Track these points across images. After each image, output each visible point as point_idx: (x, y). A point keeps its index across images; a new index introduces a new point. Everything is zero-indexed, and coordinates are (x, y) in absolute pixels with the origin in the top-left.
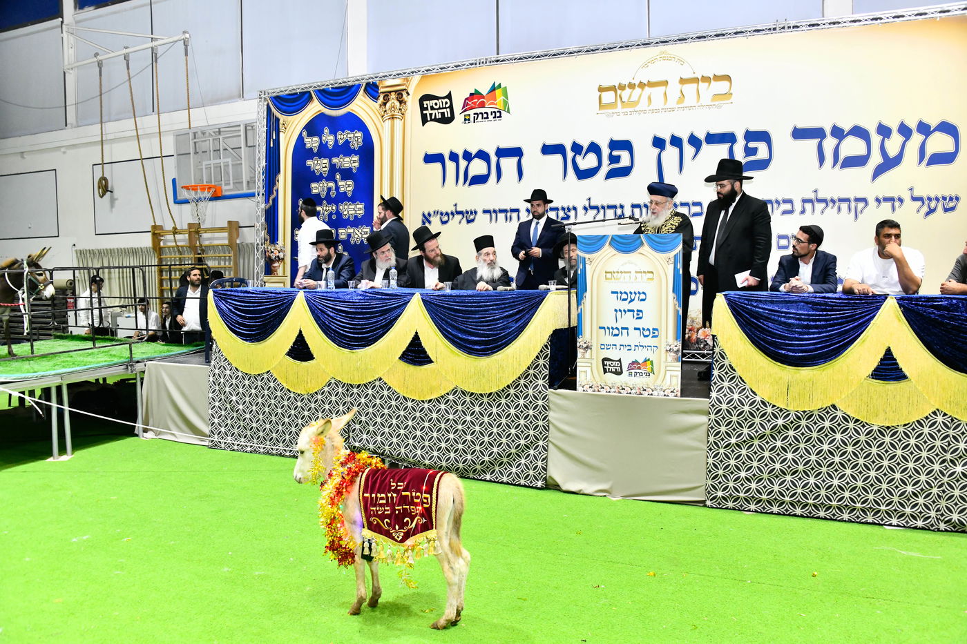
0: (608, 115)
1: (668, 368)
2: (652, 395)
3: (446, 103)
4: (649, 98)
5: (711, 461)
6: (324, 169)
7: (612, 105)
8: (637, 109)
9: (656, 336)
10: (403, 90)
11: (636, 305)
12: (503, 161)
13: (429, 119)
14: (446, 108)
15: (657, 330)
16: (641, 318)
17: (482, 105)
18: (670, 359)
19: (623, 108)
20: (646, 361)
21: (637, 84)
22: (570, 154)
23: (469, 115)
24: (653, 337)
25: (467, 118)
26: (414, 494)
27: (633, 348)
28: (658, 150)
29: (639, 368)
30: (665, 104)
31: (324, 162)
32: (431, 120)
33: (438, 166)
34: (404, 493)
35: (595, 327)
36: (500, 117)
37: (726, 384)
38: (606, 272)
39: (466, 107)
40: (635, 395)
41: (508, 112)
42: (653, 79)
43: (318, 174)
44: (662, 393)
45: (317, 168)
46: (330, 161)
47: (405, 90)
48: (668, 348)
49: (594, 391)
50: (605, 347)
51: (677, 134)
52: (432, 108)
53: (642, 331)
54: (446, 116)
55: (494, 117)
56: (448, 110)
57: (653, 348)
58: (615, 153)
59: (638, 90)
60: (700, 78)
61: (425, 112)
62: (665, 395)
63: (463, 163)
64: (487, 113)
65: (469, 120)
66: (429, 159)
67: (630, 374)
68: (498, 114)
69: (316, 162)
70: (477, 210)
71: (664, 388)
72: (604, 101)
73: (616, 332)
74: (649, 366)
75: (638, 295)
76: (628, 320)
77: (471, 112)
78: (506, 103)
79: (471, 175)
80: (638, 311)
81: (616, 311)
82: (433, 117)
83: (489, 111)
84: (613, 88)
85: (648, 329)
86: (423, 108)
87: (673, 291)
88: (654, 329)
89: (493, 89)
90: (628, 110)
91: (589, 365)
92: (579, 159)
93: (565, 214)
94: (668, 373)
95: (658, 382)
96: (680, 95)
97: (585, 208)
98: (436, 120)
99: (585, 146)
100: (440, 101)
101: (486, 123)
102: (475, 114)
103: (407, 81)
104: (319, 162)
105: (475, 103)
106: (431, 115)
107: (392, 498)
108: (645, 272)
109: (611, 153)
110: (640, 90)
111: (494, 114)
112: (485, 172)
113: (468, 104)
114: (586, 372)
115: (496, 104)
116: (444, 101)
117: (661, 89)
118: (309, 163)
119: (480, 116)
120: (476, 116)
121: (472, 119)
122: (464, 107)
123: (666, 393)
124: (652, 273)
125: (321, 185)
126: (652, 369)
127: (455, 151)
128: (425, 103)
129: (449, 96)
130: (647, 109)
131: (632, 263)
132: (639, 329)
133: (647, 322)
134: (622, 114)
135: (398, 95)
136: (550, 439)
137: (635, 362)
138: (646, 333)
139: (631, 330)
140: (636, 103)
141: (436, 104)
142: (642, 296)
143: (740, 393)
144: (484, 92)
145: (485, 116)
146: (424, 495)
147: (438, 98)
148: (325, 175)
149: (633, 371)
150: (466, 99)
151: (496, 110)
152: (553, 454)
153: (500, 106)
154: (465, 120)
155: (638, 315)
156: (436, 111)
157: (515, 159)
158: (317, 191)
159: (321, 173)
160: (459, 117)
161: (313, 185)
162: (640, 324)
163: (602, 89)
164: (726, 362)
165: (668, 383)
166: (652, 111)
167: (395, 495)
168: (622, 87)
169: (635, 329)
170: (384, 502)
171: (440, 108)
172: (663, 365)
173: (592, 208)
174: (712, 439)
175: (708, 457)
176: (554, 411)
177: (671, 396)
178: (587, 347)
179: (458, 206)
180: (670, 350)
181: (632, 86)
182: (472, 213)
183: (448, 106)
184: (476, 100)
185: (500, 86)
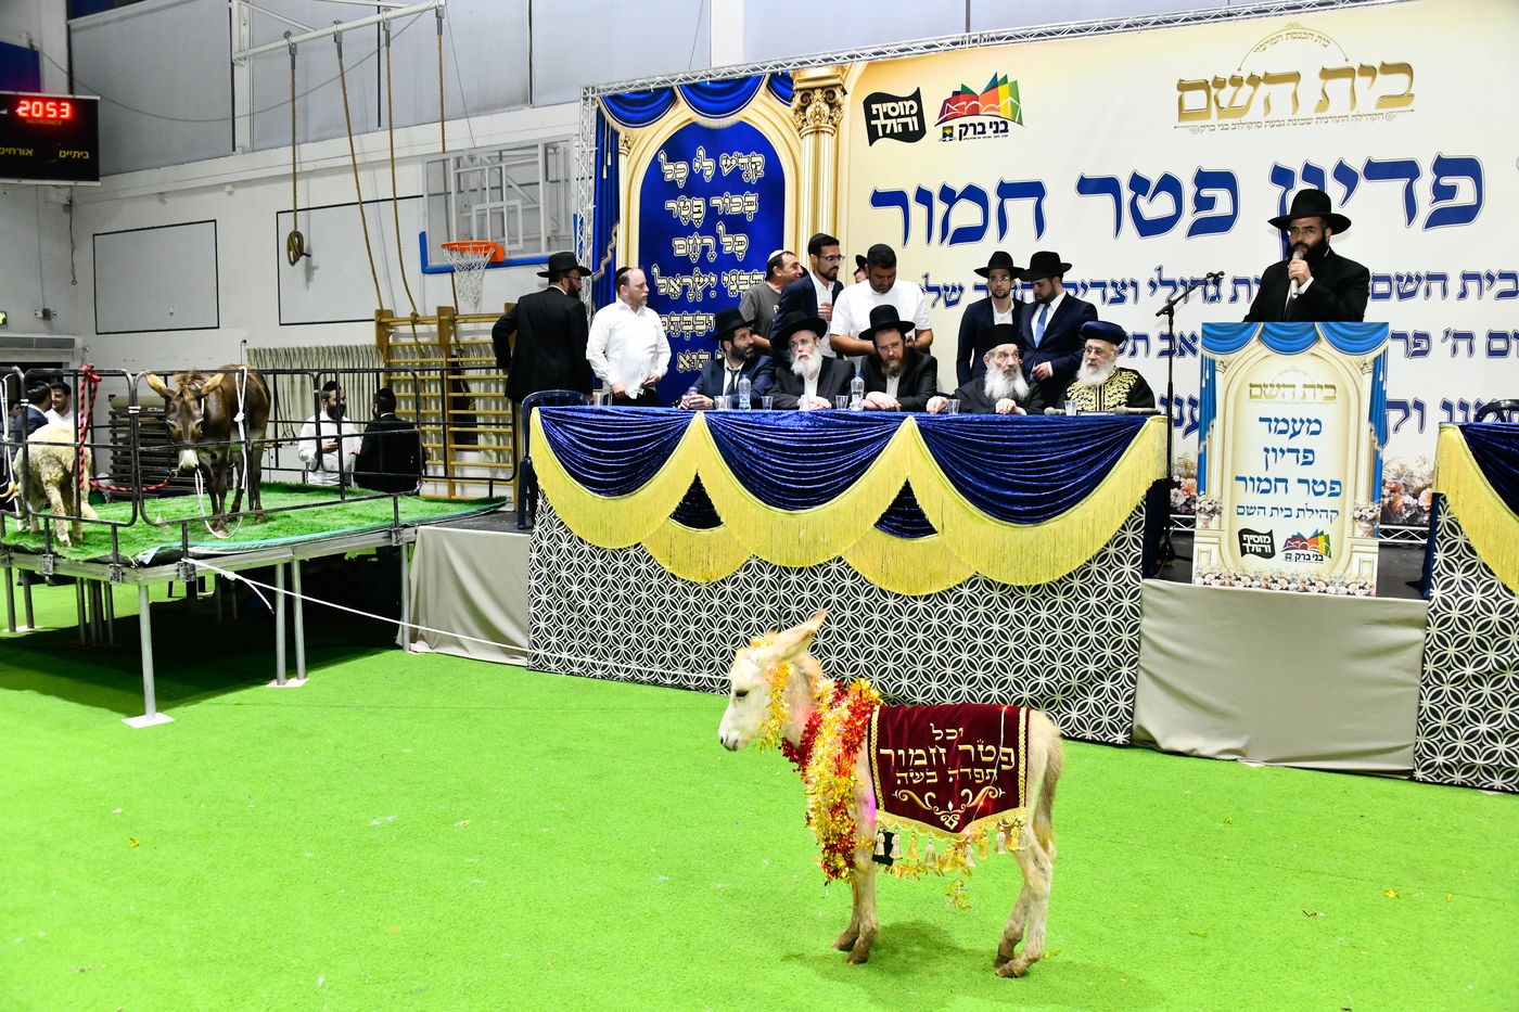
0: (1195, 130)
1: (1356, 548)
2: (1325, 592)
3: (911, 107)
4: (1267, 102)
5: (1426, 704)
6: (696, 216)
7: (1201, 114)
8: (1245, 119)
9: (1337, 494)
10: (835, 86)
11: (1302, 442)
12: (1010, 204)
13: (881, 134)
14: (910, 115)
15: (1338, 483)
16: (1311, 463)
17: (975, 111)
18: (1359, 533)
19: (1220, 117)
20: (1316, 535)
21: (1245, 79)
22: (1127, 195)
23: (952, 128)
24: (1331, 495)
25: (948, 132)
26: (981, 748)
27: (1295, 513)
28: (1280, 190)
29: (1304, 547)
30: (1295, 111)
31: (696, 203)
32: (885, 135)
33: (897, 211)
34: (961, 747)
35: (1228, 478)
36: (1006, 130)
37: (1458, 576)
38: (1251, 386)
39: (946, 113)
40: (1295, 592)
41: (1020, 123)
42: (1273, 71)
43: (685, 224)
44: (1344, 589)
45: (684, 213)
46: (707, 202)
47: (839, 85)
48: (1357, 514)
49: (1223, 584)
50: (1243, 510)
51: (1316, 162)
52: (887, 116)
53: (1311, 484)
54: (911, 129)
55: (996, 132)
56: (915, 119)
57: (1329, 513)
58: (1206, 193)
59: (1246, 89)
60: (1356, 68)
61: (873, 122)
62: (1348, 593)
63: (940, 208)
64: (982, 125)
65: (951, 135)
66: (880, 199)
67: (1288, 557)
68: (1002, 127)
69: (682, 204)
70: (964, 285)
71: (1348, 582)
72: (1187, 106)
73: (1265, 486)
74: (1322, 544)
75: (1306, 424)
76: (1288, 467)
77: (955, 123)
78: (1016, 108)
79: (953, 227)
80: (1306, 451)
81: (1266, 450)
82: (888, 131)
83: (986, 120)
84: (1203, 85)
85: (1323, 483)
86: (870, 116)
87: (1370, 419)
88: (1332, 482)
89: (994, 84)
90: (1229, 121)
91: (1216, 540)
92: (1142, 202)
93: (1118, 292)
94: (1356, 557)
95: (1338, 571)
96: (1320, 97)
97: (1152, 284)
98: (893, 135)
99: (1154, 180)
100: (900, 103)
101: (981, 141)
102: (961, 126)
103: (843, 71)
104: (688, 204)
105: (962, 108)
106: (884, 127)
107: (938, 755)
108: (1320, 386)
109: (1198, 193)
110: (1251, 88)
111: (994, 126)
112: (979, 222)
113: (949, 110)
114: (1209, 552)
115: (998, 110)
116: (908, 104)
117: (1290, 86)
118: (670, 205)
119: (971, 129)
120: (964, 129)
121: (956, 134)
122: (942, 114)
123: (1350, 590)
124: (1334, 387)
125: (691, 242)
126: (1327, 549)
127: (926, 186)
128: (874, 107)
129: (916, 96)
130: (1263, 120)
131: (1298, 371)
132: (1306, 481)
133: (1321, 471)
134: (1218, 129)
135: (827, 93)
136: (1141, 664)
137: (1297, 538)
138: (1320, 488)
139: (1292, 483)
140: (1243, 110)
141: (893, 109)
142: (1315, 427)
143: (1483, 592)
144: (978, 89)
145: (979, 129)
146: (1002, 749)
147: (896, 99)
148: (698, 226)
149: (1293, 552)
150: (946, 102)
151: (999, 120)
152: (1146, 690)
153: (1006, 113)
154: (945, 135)
155: (1305, 457)
156: (894, 121)
157: (1032, 202)
158: (683, 251)
159: (691, 222)
160: (933, 131)
161: (678, 242)
162: (1308, 473)
163: (1183, 87)
164: (1460, 540)
165: (1356, 573)
166: (1272, 124)
167: (943, 751)
168: (1219, 84)
169: (1300, 481)
170: (924, 762)
171: (899, 116)
172: (1347, 543)
173: (1165, 283)
174: (1430, 667)
175: (1421, 698)
176: (1150, 617)
177: (1360, 595)
178: (1213, 511)
179: (930, 278)
180: (1360, 518)
181: (1236, 82)
182: (954, 289)
183: (913, 112)
184: (964, 103)
185: (1005, 80)
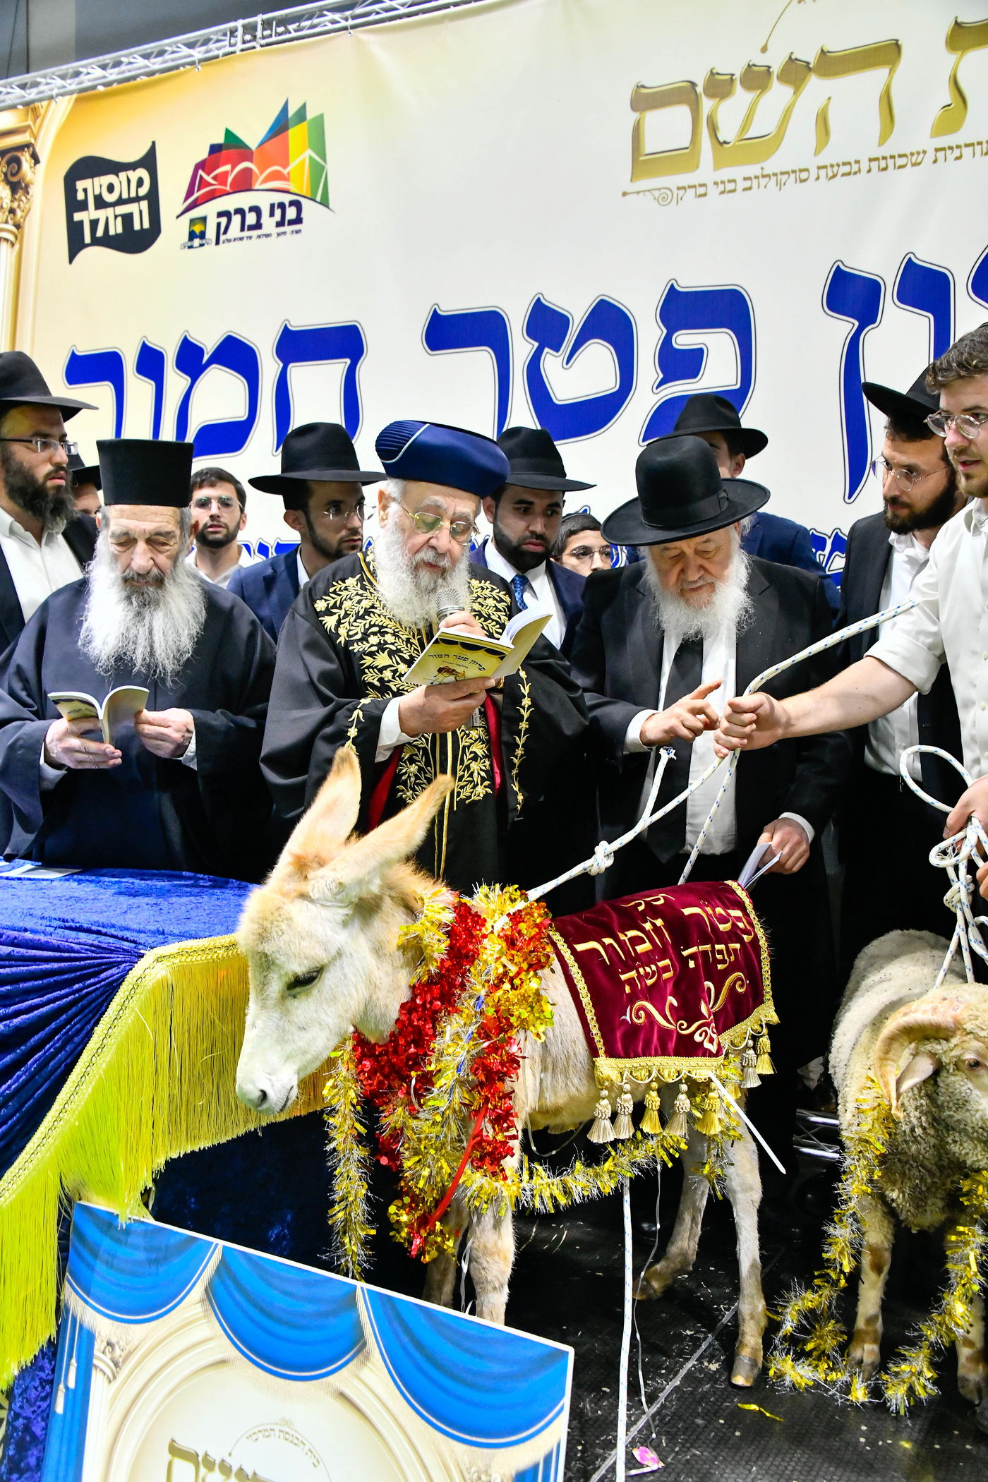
0: (664, 197)
3: (140, 182)
4: (823, 122)
7: (683, 159)
8: (771, 165)
10: (21, 148)
12: (301, 374)
13: (88, 239)
14: (137, 199)
17: (244, 183)
19: (717, 166)
21: (776, 69)
22: (521, 348)
23: (204, 220)
25: (198, 229)
28: (844, 326)
30: (883, 139)
32: (96, 242)
33: (103, 392)
36: (298, 220)
39: (198, 193)
41: (325, 203)
42: (840, 43)
47: (28, 145)
51: (929, 257)
52: (100, 203)
54: (137, 227)
55: (280, 224)
56: (144, 205)
58: (685, 340)
59: (779, 93)
61: (78, 216)
63: (175, 382)
64: (256, 210)
65: (202, 235)
66: (82, 369)
68: (291, 213)
72: (651, 144)
77: (210, 210)
78: (318, 172)
79: (196, 422)
82: (100, 233)
83: (265, 202)
84: (686, 94)
86: (74, 204)
89: (281, 126)
90: (738, 172)
92: (551, 363)
96: (946, 96)
98: (108, 241)
99: (578, 312)
100: (123, 175)
101: (253, 246)
102: (220, 215)
103: (36, 117)
105: (221, 179)
106: (94, 224)
109: (667, 342)
110: (787, 91)
111: (278, 212)
112: (239, 412)
113: (203, 183)
115: (285, 178)
116: (134, 175)
117: (875, 78)
119: (236, 219)
120: (224, 220)
121: (211, 233)
122: (190, 193)
127: (156, 342)
128: (80, 185)
130: (812, 162)
134: (713, 191)
135: (8, 163)
140: (769, 144)
141: (111, 188)
144: (252, 136)
145: (251, 219)
147: (115, 168)
150: (197, 167)
151: (286, 199)
153: (299, 183)
154: (192, 236)
156: (109, 212)
157: (338, 368)
160: (174, 228)
163: (644, 100)
166: (832, 172)
168: (719, 86)
171: (120, 202)
181: (756, 78)
183: (143, 191)
184: (227, 168)
185: (301, 115)
